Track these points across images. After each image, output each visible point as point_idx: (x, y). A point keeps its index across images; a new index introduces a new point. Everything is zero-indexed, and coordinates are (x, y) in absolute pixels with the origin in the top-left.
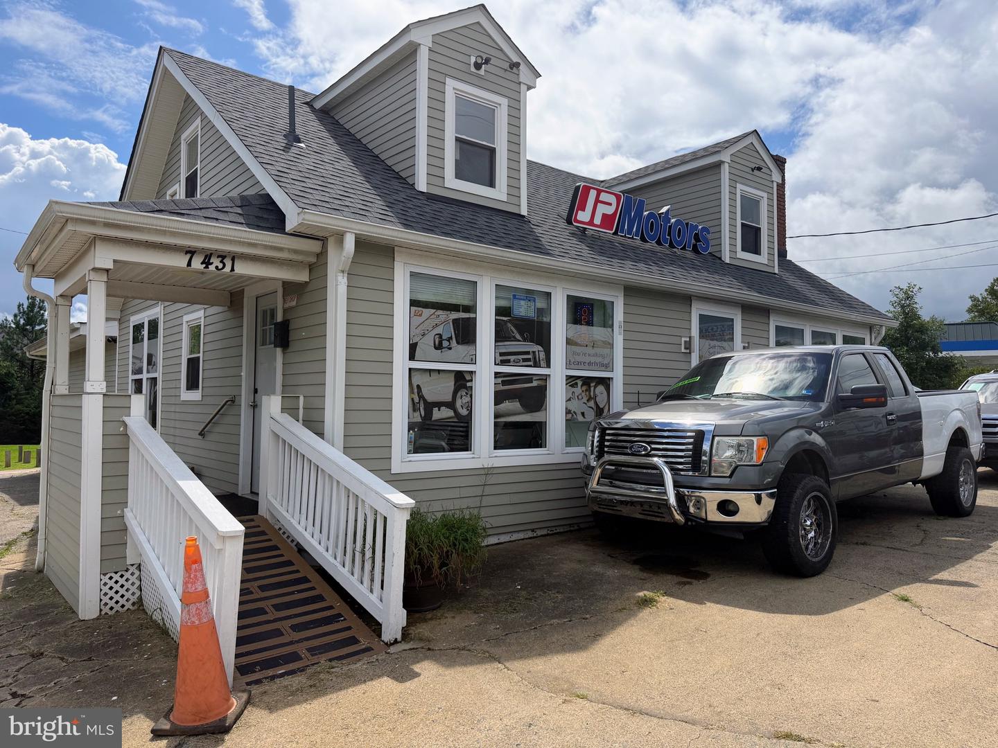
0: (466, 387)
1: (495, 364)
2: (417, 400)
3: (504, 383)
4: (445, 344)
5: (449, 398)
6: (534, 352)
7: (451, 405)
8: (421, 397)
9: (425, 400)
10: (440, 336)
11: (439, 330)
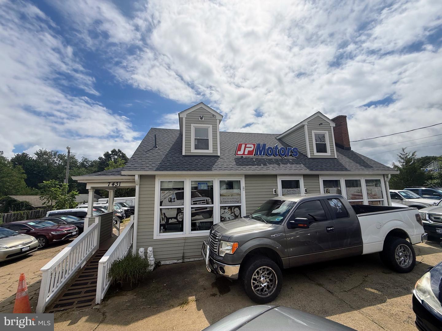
1: (191, 205)
2: (163, 217)
3: (195, 210)
4: (173, 200)
5: (175, 216)
6: (207, 200)
9: (166, 217)
11: (171, 196)
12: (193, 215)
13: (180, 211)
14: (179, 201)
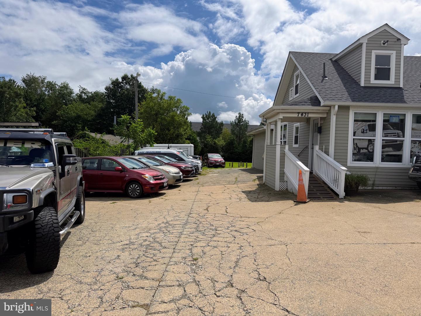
0: (372, 143)
1: (383, 137)
2: (355, 147)
3: (386, 142)
4: (365, 131)
5: (366, 147)
6: (398, 133)
7: (367, 149)
8: (357, 146)
9: (358, 147)
10: (364, 129)
11: (363, 128)
12: (384, 147)
13: (371, 142)
14: (371, 133)
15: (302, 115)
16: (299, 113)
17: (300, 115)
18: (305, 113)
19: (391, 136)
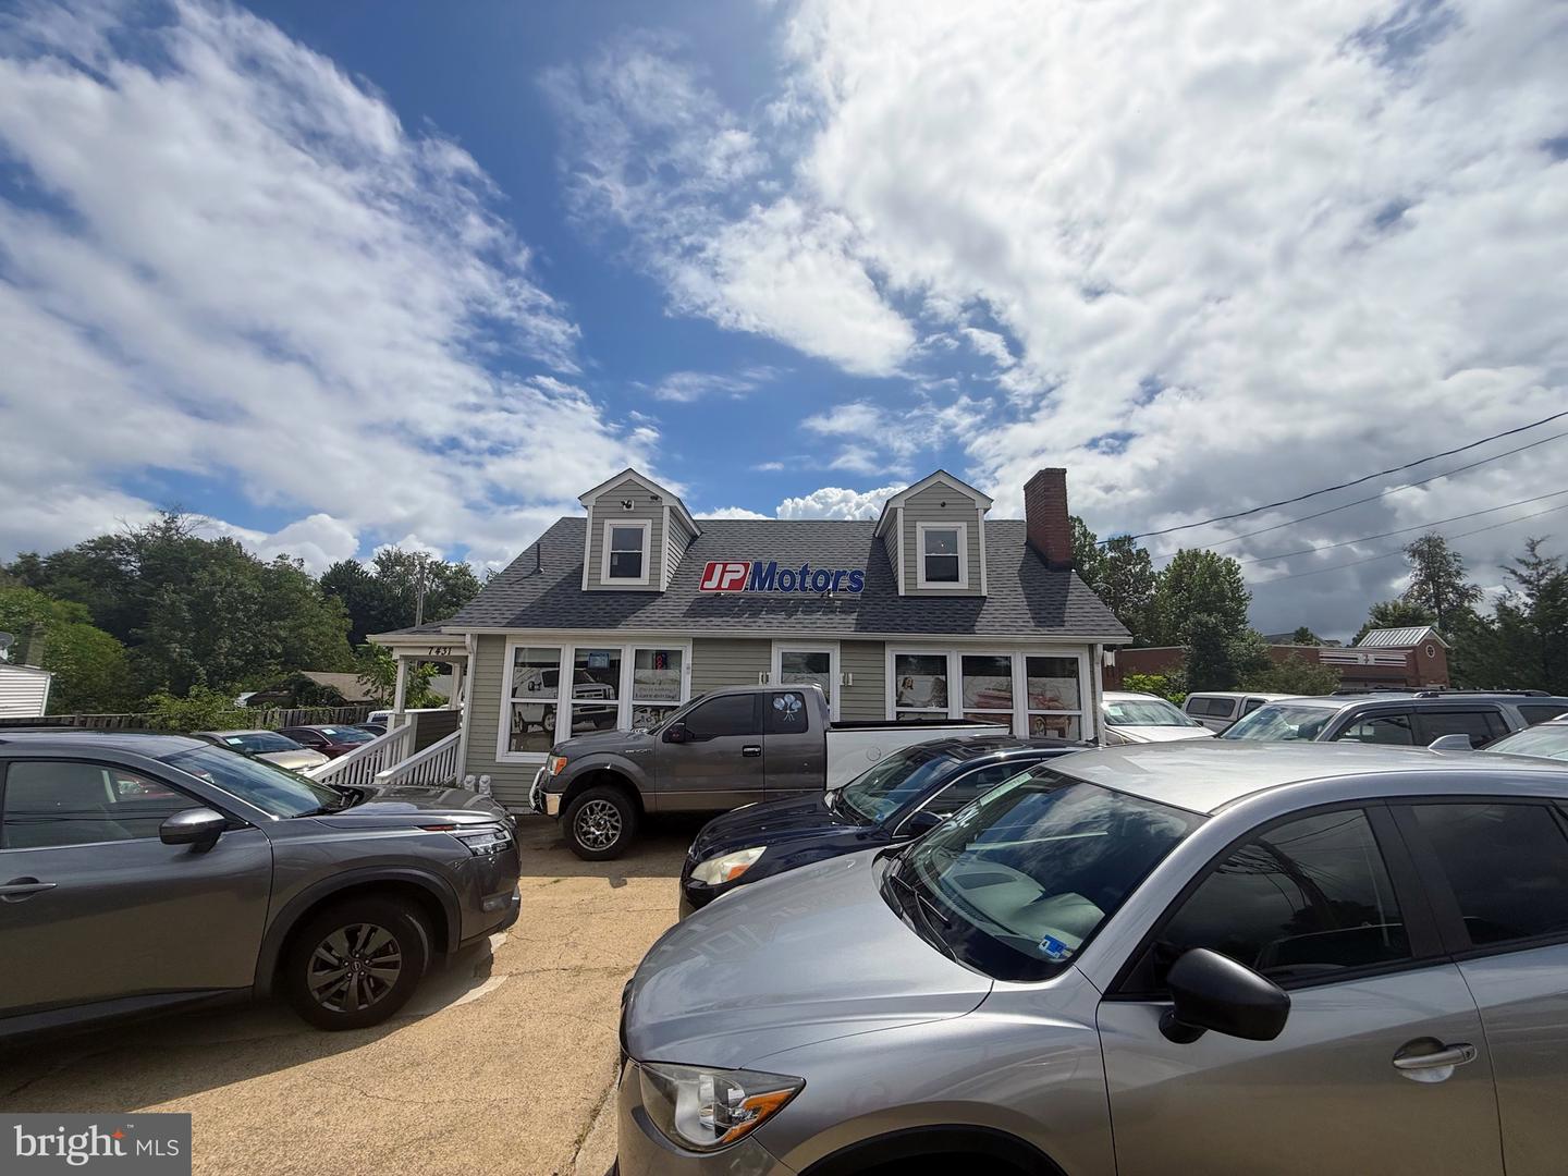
0: (551, 713)
1: (573, 698)
2: (516, 720)
3: (580, 710)
4: (536, 687)
6: (605, 690)
7: (541, 724)
9: (522, 721)
10: (534, 683)
11: (533, 679)
12: (575, 719)
13: (550, 710)
14: (549, 690)
15: (438, 652)
16: (432, 648)
17: (434, 653)
18: (445, 648)
19: (589, 697)
